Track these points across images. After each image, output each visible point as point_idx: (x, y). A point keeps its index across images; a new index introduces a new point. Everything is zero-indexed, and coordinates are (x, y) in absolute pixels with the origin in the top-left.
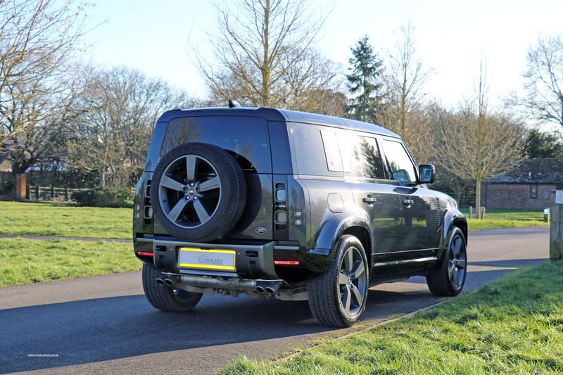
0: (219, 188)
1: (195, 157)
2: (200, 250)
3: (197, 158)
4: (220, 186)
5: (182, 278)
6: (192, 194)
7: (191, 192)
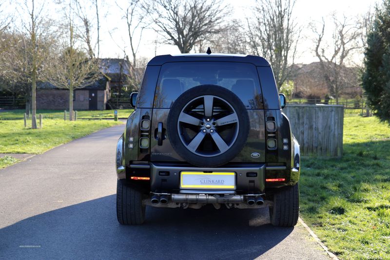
0: (237, 123)
1: (212, 97)
2: (202, 173)
3: (214, 98)
4: (238, 121)
5: (173, 196)
6: (208, 128)
7: (208, 126)
